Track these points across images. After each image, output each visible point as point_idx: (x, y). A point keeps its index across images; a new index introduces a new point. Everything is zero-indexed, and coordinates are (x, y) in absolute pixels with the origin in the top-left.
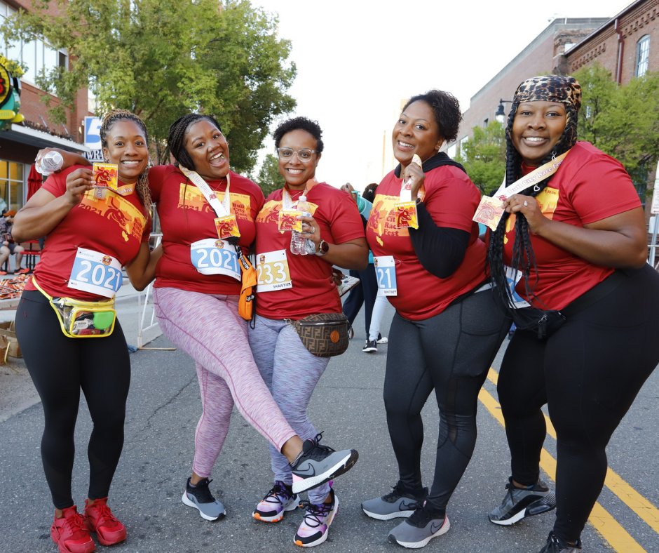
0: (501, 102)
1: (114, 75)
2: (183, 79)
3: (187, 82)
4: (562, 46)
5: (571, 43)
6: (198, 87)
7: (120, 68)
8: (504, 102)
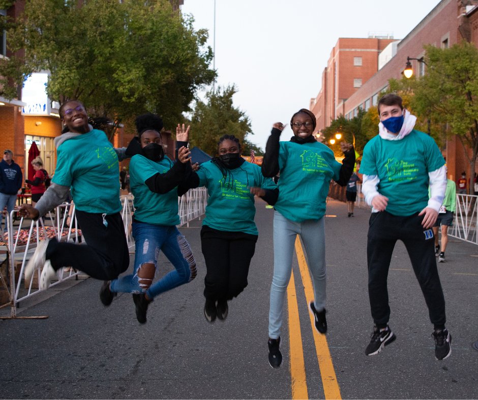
0: (409, 59)
1: (62, 73)
2: (118, 71)
3: (120, 73)
4: (464, 8)
5: (472, 5)
6: (129, 78)
7: (67, 67)
8: (411, 59)
